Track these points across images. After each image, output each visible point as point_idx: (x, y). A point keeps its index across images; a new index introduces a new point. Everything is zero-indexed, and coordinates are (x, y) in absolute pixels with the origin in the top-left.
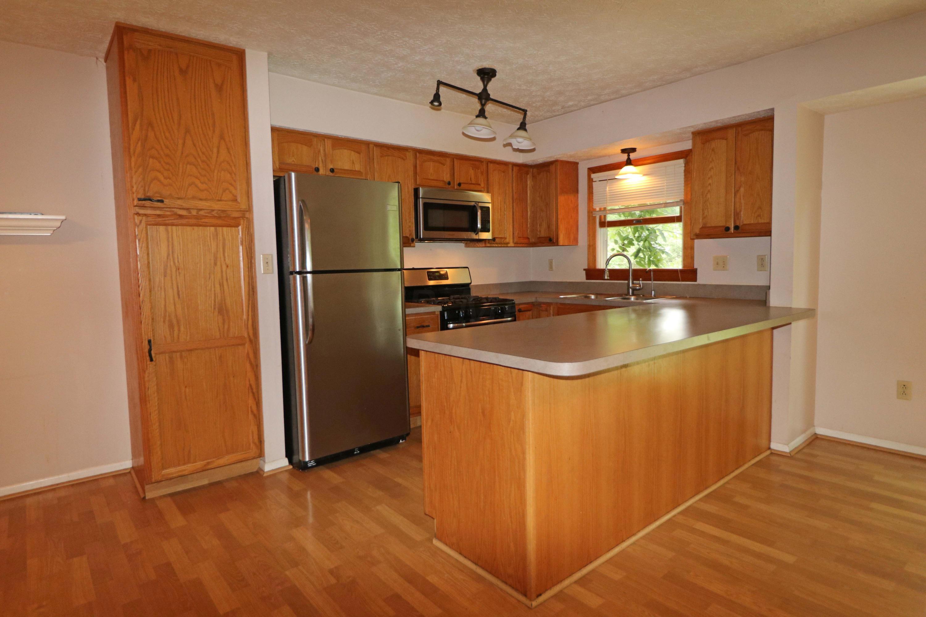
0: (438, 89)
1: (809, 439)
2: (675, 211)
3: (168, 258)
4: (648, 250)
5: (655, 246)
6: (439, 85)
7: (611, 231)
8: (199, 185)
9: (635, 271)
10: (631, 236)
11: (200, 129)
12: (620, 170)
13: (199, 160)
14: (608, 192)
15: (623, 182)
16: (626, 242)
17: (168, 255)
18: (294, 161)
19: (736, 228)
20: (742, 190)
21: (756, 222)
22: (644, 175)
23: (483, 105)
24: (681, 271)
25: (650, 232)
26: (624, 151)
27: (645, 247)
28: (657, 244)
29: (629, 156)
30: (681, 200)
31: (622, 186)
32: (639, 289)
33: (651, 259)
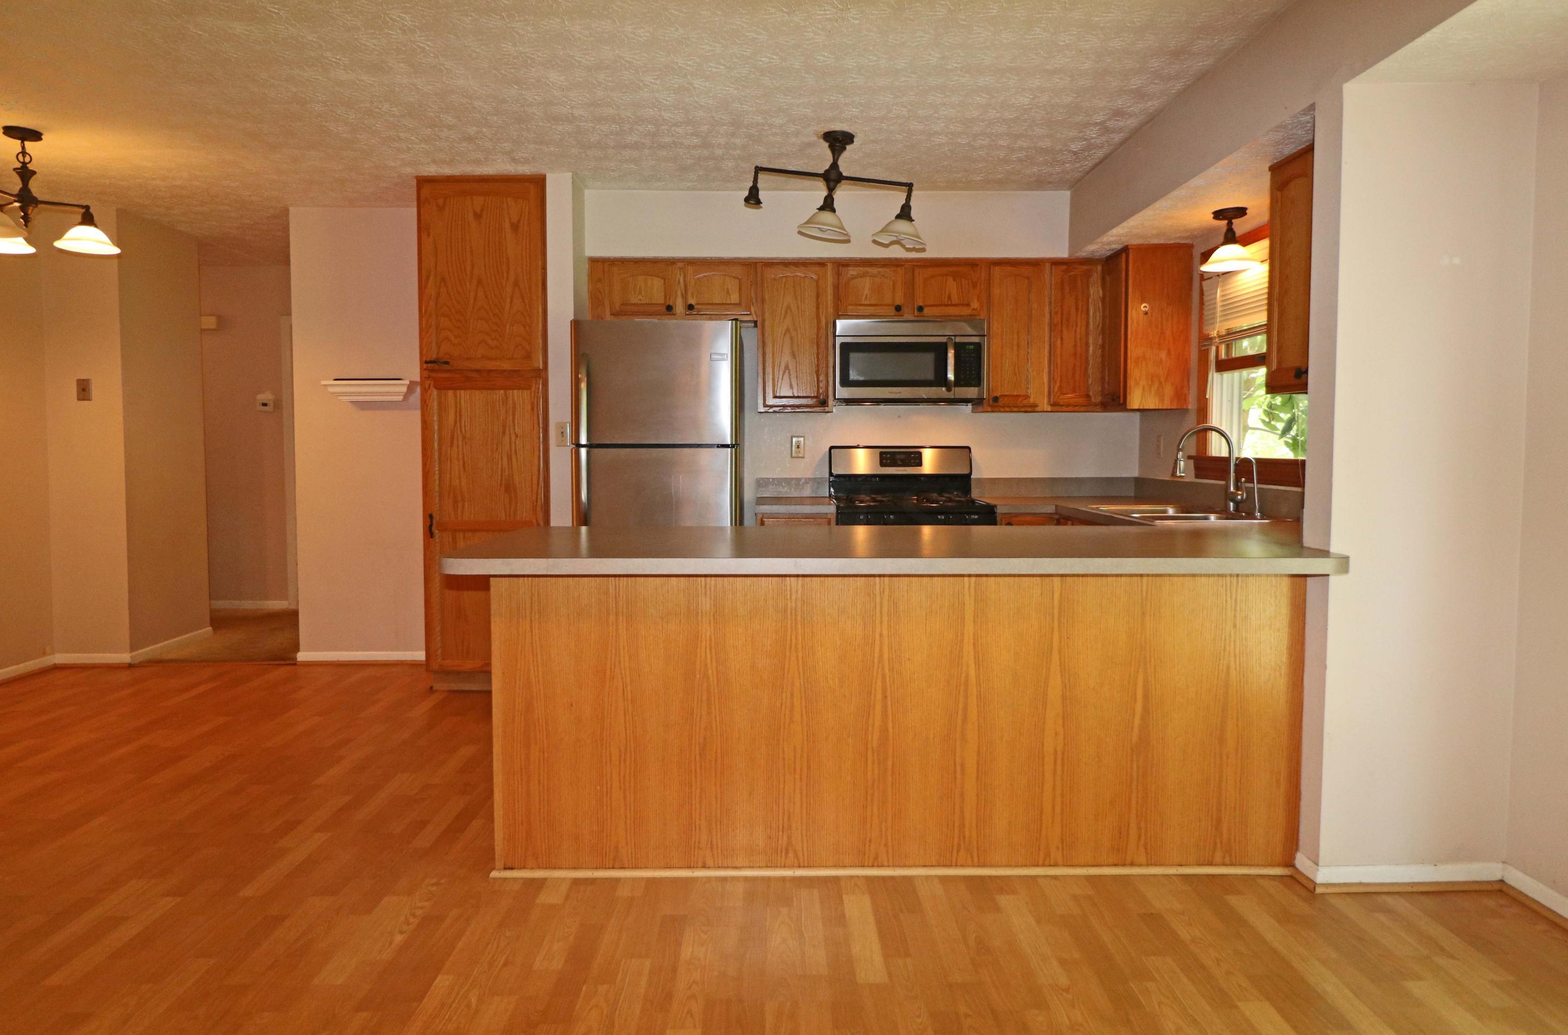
0: (756, 180)
3: (454, 426)
6: (758, 173)
8: (490, 342)
11: (493, 279)
13: (491, 313)
14: (1219, 299)
15: (1240, 277)
17: (456, 422)
18: (640, 299)
23: (831, 190)
26: (1218, 215)
29: (1230, 224)
31: (1241, 285)
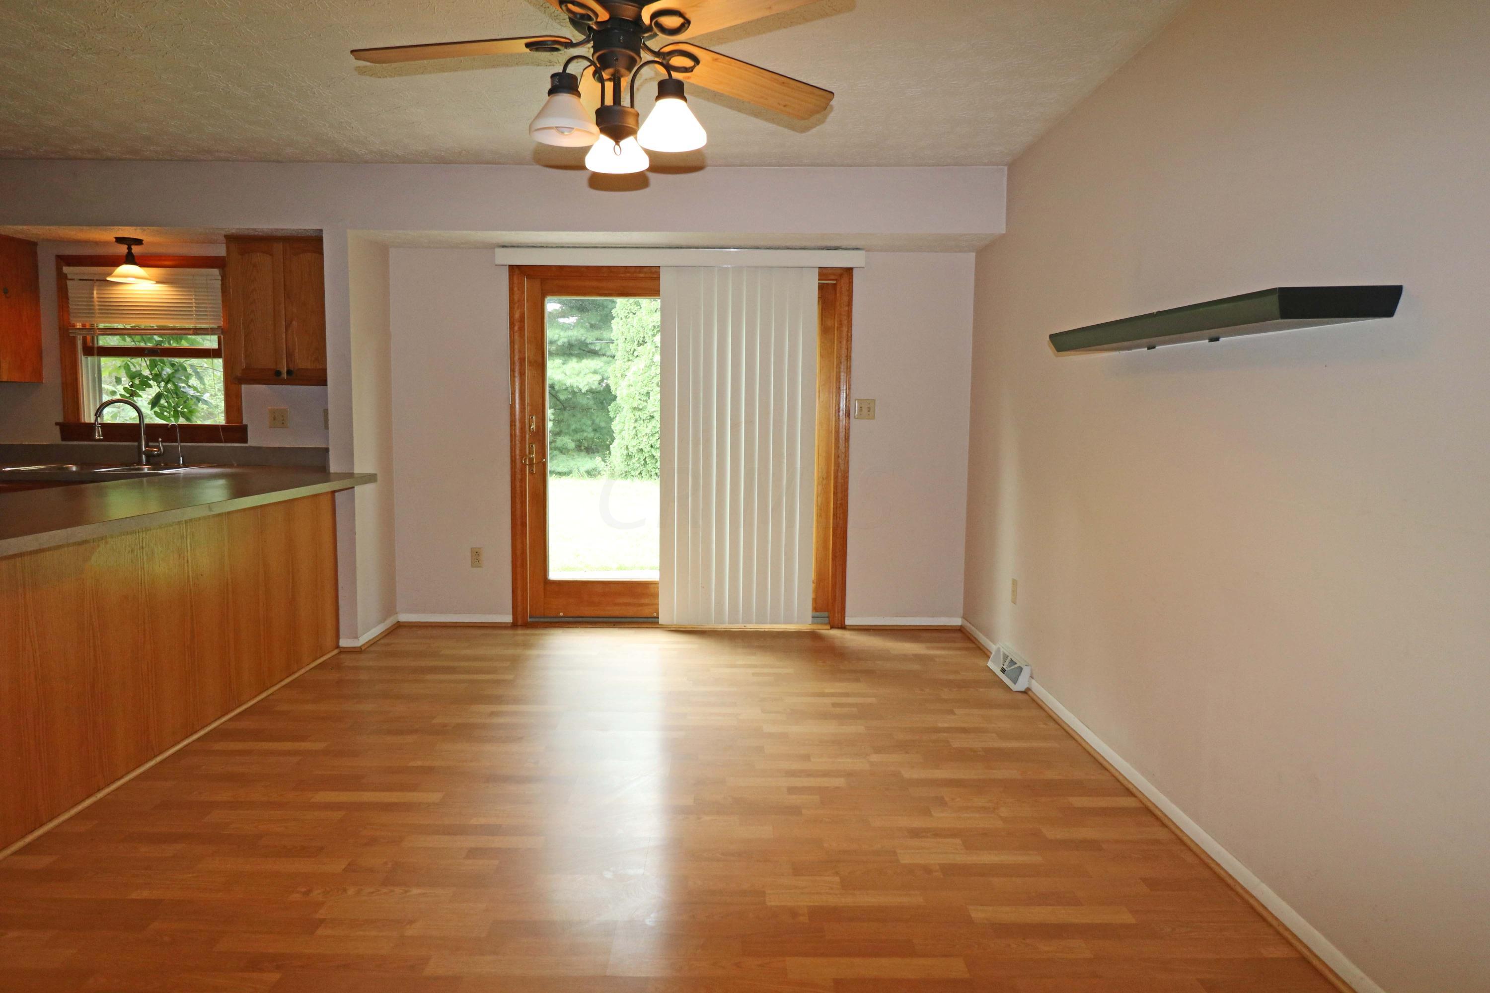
1: (388, 629)
2: (210, 342)
4: (174, 396)
5: (187, 390)
7: (109, 364)
9: (151, 428)
10: (146, 372)
12: (115, 268)
14: (96, 299)
15: (117, 288)
16: (137, 382)
19: (289, 372)
20: (295, 323)
21: (309, 366)
22: (158, 282)
24: (223, 427)
25: (176, 368)
26: (122, 241)
27: (168, 391)
28: (189, 386)
29: (129, 249)
30: (219, 327)
31: (119, 294)
32: (158, 455)
33: (179, 409)
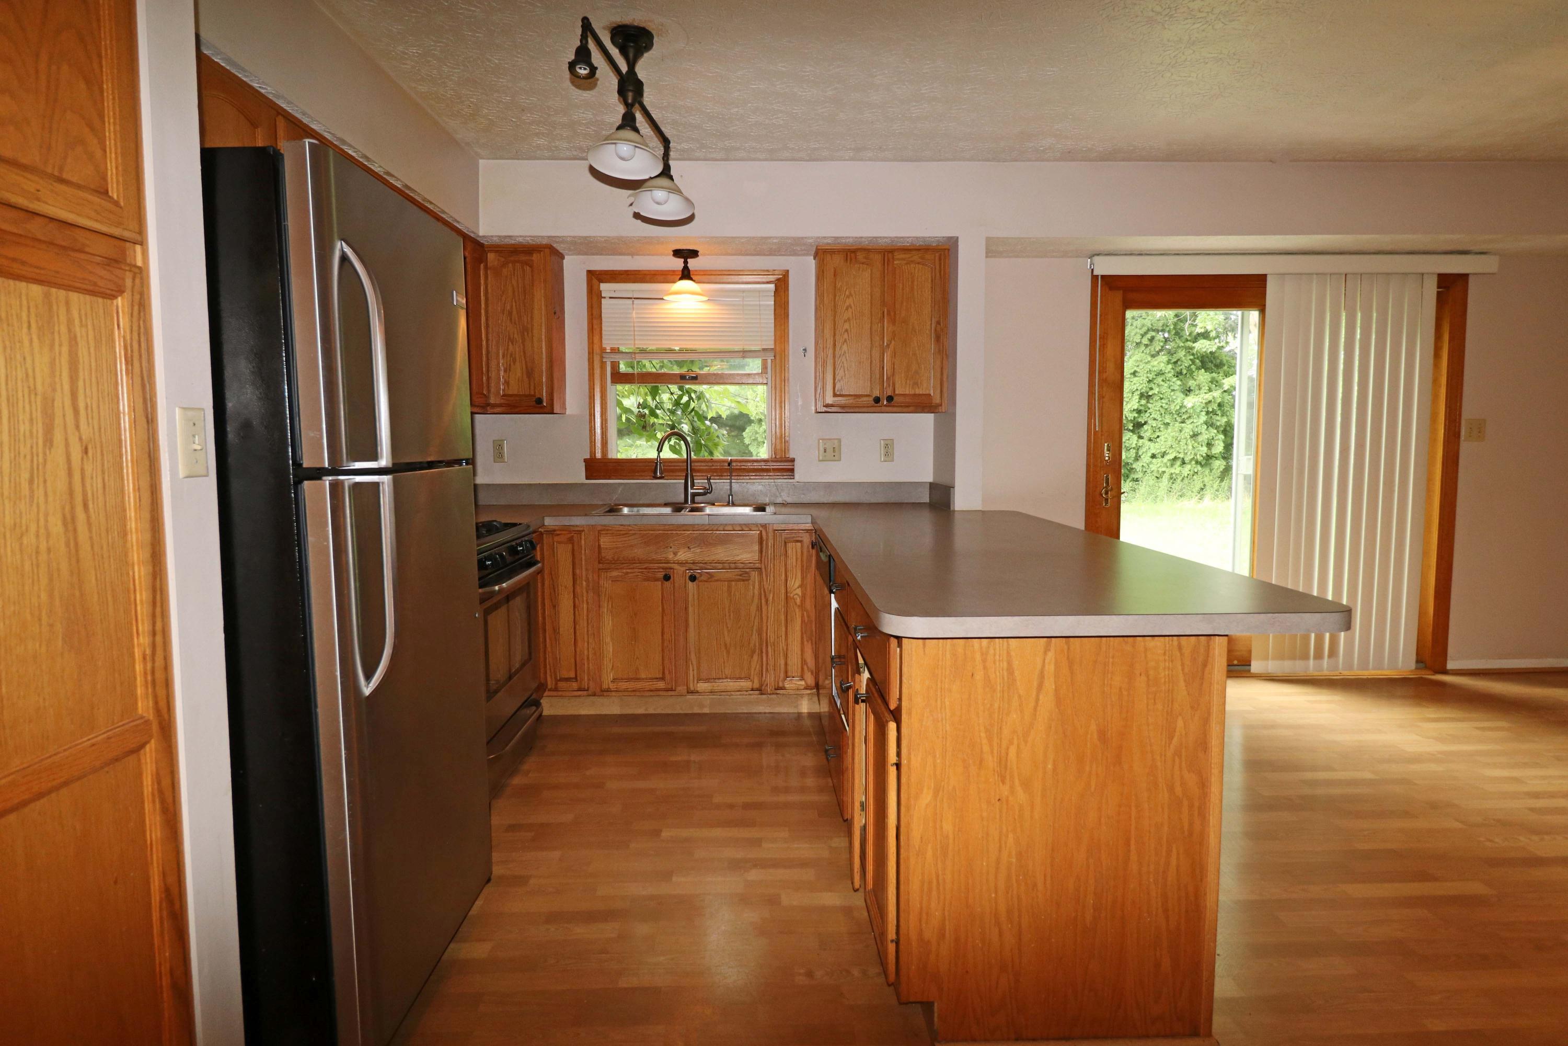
2: (753, 366)
12: (669, 285)
14: (635, 319)
19: (891, 398)
21: (912, 392)
22: (708, 300)
23: (629, 106)
24: (768, 461)
26: (677, 253)
29: (686, 263)
31: (664, 313)
